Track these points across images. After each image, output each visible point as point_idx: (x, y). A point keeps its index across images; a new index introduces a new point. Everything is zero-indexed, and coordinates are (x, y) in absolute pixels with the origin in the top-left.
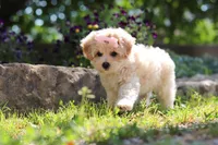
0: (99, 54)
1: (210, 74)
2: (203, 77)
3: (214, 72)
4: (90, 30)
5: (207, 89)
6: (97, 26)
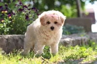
1: (69, 34)
2: (65, 36)
3: (72, 33)
4: (3, 14)
5: (68, 43)
6: (6, 12)
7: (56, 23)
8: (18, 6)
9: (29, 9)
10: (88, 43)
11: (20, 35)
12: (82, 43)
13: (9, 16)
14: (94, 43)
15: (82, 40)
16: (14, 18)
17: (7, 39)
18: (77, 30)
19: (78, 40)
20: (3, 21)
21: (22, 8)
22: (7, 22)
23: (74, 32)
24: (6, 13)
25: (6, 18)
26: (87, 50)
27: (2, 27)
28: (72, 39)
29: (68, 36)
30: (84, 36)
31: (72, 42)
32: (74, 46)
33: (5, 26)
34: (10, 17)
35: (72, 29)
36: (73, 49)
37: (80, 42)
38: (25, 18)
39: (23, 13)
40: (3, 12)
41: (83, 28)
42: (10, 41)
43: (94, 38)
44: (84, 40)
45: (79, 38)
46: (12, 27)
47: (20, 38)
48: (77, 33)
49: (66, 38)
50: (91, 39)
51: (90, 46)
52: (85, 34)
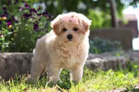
0: (65, 30)
1: (99, 53)
2: (93, 55)
3: (103, 51)
5: (97, 65)
6: (5, 18)
7: (76, 29)
8: (23, 9)
9: (39, 15)
10: (127, 66)
11: (26, 53)
12: (118, 66)
13: (9, 25)
14: (136, 66)
15: (117, 61)
16: (17, 28)
17: (6, 60)
18: (111, 46)
19: (113, 62)
21: (29, 13)
22: (6, 33)
23: (106, 49)
24: (5, 20)
26: (125, 77)
28: (103, 60)
29: (97, 55)
30: (121, 55)
31: (103, 65)
32: (106, 70)
33: (3, 39)
34: (11, 26)
35: (104, 44)
36: (105, 74)
37: (116, 64)
38: (33, 28)
39: (31, 20)
41: (119, 43)
42: (11, 62)
43: (136, 59)
44: (122, 61)
45: (114, 58)
46: (13, 42)
47: (26, 58)
48: (111, 51)
49: (94, 58)
50: (132, 59)
51: (130, 70)
52: (122, 52)
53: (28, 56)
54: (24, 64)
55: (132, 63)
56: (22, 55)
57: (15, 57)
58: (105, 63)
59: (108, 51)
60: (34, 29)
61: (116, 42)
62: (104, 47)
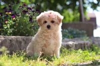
1: (72, 38)
2: (68, 40)
3: (74, 37)
4: (7, 15)
5: (71, 46)
6: (10, 13)
8: (22, 7)
9: (33, 11)
10: (90, 48)
11: (24, 37)
12: (84, 47)
13: (13, 18)
14: (96, 48)
15: (84, 44)
16: (18, 20)
17: (11, 41)
18: (79, 34)
19: (81, 44)
20: (6, 22)
21: (26, 10)
22: (11, 23)
23: (76, 36)
25: (10, 19)
27: (6, 28)
28: (75, 43)
29: (70, 39)
30: (87, 40)
32: (77, 50)
33: (9, 27)
36: (76, 52)
38: (28, 20)
39: (27, 15)
40: (7, 13)
41: (85, 32)
42: (14, 42)
43: (97, 43)
44: (87, 44)
45: (82, 42)
46: (15, 29)
47: (24, 40)
48: (79, 37)
49: (68, 41)
50: (94, 43)
51: (93, 50)
52: (88, 38)
53: (25, 39)
54: (23, 44)
55: (94, 45)
56: (21, 38)
57: (16, 39)
58: (76, 45)
59: (78, 37)
60: (30, 21)
61: (83, 31)
62: (75, 34)
